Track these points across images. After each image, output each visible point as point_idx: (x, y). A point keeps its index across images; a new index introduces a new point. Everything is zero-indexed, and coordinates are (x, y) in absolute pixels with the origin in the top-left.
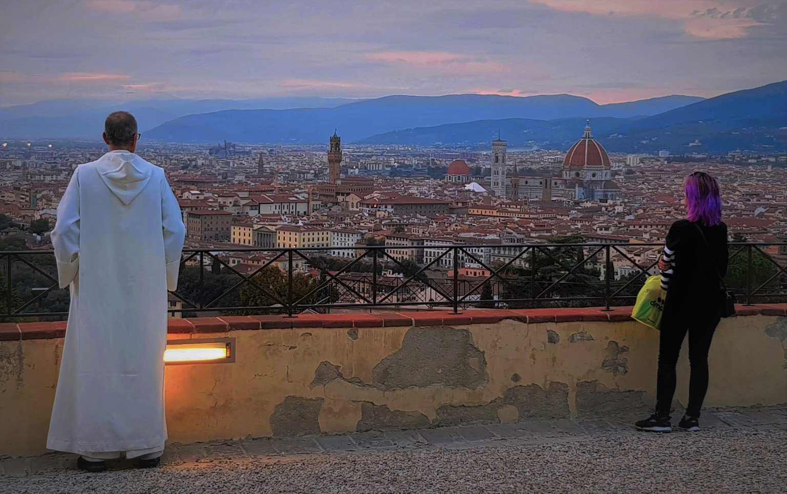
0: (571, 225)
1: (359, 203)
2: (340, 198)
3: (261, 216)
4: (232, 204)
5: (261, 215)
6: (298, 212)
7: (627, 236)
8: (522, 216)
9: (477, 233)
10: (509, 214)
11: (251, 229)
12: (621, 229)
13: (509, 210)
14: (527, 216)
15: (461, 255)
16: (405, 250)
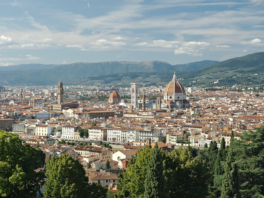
1: (73, 113)
2: (64, 111)
7: (200, 125)
8: (149, 117)
10: (143, 116)
13: (143, 114)
14: (151, 117)
15: (125, 136)
16: (98, 134)
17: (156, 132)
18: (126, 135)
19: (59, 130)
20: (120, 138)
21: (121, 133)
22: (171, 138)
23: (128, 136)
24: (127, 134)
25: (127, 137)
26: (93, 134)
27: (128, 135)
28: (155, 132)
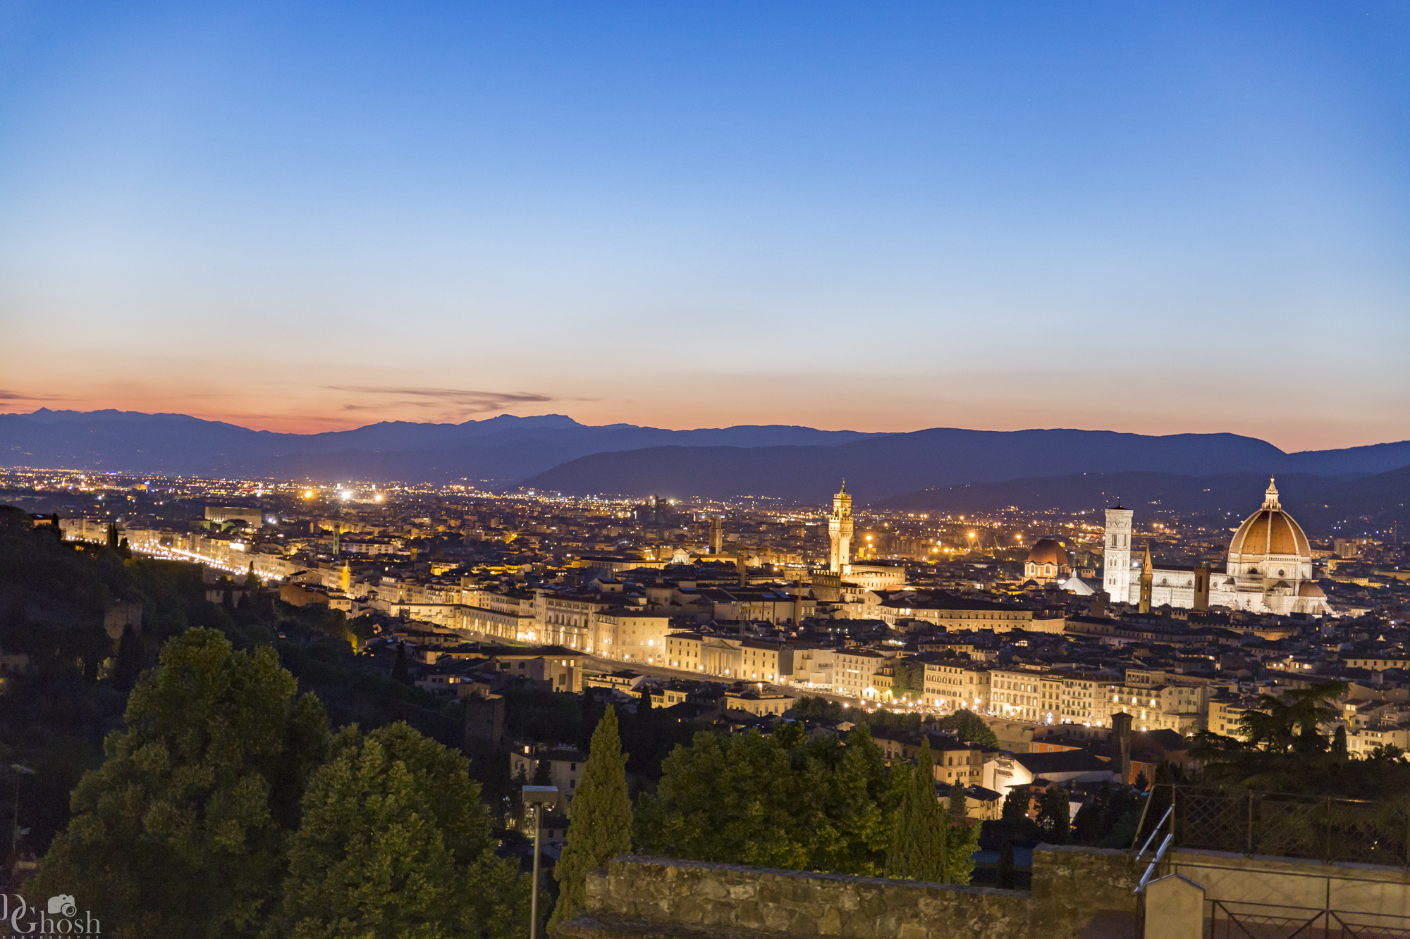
0: (1246, 656)
1: (880, 607)
2: (849, 597)
3: (716, 624)
4: (668, 602)
5: (716, 621)
6: (778, 619)
7: (1343, 678)
8: (1159, 637)
9: (1083, 665)
10: (1135, 634)
11: (699, 643)
12: (1332, 666)
13: (1136, 625)
14: (1165, 638)
15: (1054, 702)
16: (957, 689)
17: (1171, 693)
18: (1057, 698)
19: (820, 666)
20: (1038, 709)
21: (1040, 689)
22: (1224, 718)
23: (1066, 703)
24: (1064, 693)
25: (1062, 707)
26: (942, 687)
27: (1066, 698)
28: (1167, 694)
